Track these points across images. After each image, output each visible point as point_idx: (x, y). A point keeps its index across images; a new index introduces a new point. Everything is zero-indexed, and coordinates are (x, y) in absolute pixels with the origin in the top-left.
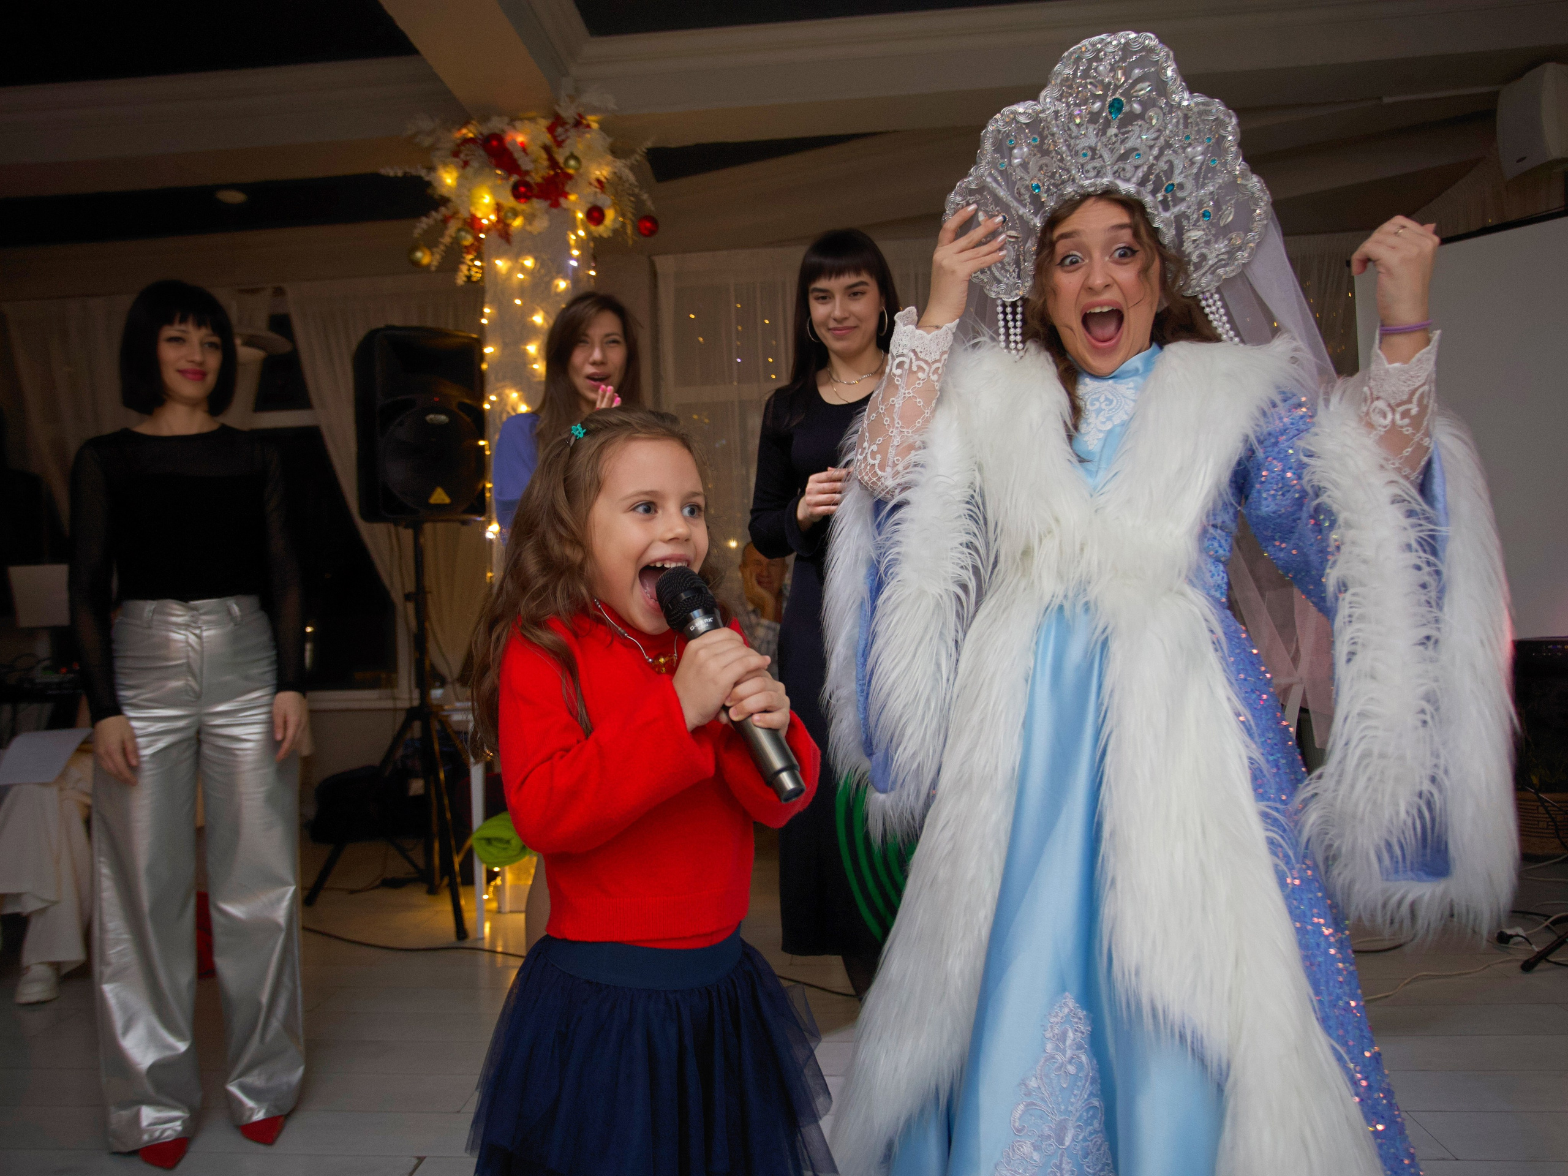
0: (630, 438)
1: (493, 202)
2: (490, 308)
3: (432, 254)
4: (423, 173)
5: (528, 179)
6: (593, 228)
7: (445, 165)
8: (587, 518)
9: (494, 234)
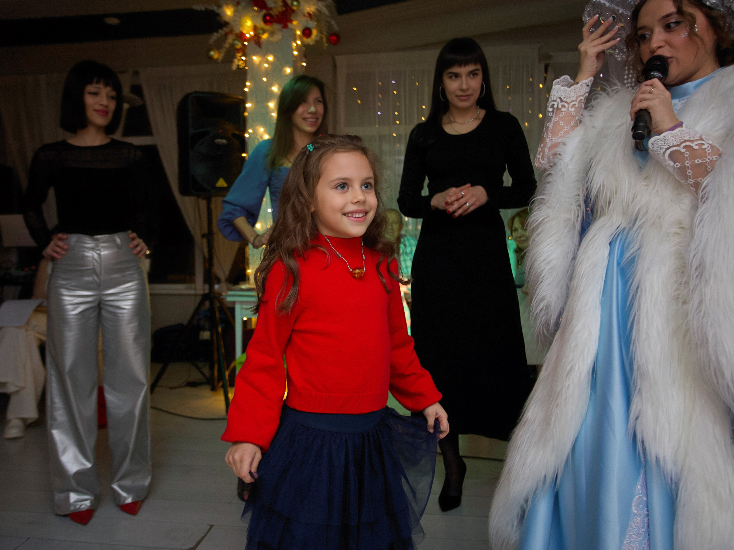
0: (336, 151)
1: (252, 25)
2: (250, 82)
3: (219, 53)
4: (215, 8)
5: (271, 12)
6: (305, 39)
7: (227, 4)
8: (314, 192)
9: (252, 42)
